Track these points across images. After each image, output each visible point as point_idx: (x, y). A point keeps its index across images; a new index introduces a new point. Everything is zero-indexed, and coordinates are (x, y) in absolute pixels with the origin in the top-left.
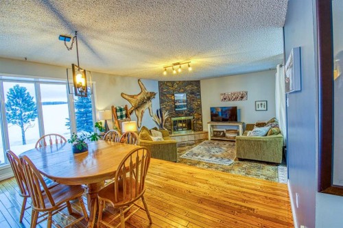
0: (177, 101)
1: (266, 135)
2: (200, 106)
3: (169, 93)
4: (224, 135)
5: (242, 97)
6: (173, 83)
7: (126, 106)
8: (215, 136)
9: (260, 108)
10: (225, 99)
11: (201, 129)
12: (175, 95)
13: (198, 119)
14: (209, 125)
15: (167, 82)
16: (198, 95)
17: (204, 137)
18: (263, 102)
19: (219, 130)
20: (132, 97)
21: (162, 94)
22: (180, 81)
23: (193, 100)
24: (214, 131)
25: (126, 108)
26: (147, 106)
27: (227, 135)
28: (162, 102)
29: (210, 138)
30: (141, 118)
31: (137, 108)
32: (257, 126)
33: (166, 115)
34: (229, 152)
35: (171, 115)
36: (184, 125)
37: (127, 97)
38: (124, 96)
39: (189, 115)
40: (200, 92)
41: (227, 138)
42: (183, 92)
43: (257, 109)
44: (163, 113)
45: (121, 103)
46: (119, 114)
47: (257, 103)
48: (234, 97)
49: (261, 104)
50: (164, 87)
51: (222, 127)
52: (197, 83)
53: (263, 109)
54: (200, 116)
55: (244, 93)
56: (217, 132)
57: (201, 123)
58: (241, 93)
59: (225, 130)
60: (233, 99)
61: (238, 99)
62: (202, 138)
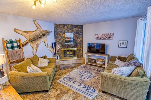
0: (66, 37)
1: (130, 75)
2: (82, 42)
3: (61, 32)
4: (95, 62)
5: (110, 38)
6: (64, 25)
7: (19, 39)
8: (89, 62)
9: (122, 46)
10: (98, 38)
11: (82, 56)
12: (65, 34)
13: (80, 50)
14: (86, 54)
15: (60, 24)
16: (81, 35)
17: (83, 62)
18: (124, 42)
19: (92, 58)
20: (28, 32)
21: (56, 32)
22: (69, 25)
23: (78, 38)
24: (89, 59)
25: (19, 41)
26: (42, 40)
27: (97, 62)
28: (56, 38)
29: (86, 63)
30: (37, 48)
31: (32, 41)
32: (118, 59)
33: (58, 47)
34: (96, 78)
35: (62, 47)
36: (71, 53)
37: (20, 32)
38: (17, 31)
39: (75, 47)
40: (82, 32)
41: (97, 64)
42: (71, 32)
43: (120, 46)
44: (57, 45)
45: (14, 37)
46: (9, 45)
47: (120, 42)
48: (104, 37)
49: (123, 43)
50: (58, 28)
51: (94, 56)
52: (81, 26)
53: (124, 46)
54: (82, 48)
55: (111, 34)
56: (91, 59)
57: (82, 52)
58: (109, 34)
59: (96, 58)
60: (103, 38)
61: (106, 39)
62: (82, 62)
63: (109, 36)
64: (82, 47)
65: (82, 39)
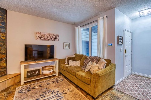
5: (55, 39)
9: (66, 48)
10: (41, 38)
18: (68, 44)
24: (28, 72)
27: (43, 72)
41: (43, 75)
47: (65, 44)
51: (36, 65)
54: (4, 56)
55: (57, 35)
56: (32, 71)
57: (5, 64)
58: (55, 35)
59: (40, 68)
60: (48, 39)
61: (52, 40)
62: (10, 85)
63: (54, 37)
64: (6, 54)
65: (6, 37)
